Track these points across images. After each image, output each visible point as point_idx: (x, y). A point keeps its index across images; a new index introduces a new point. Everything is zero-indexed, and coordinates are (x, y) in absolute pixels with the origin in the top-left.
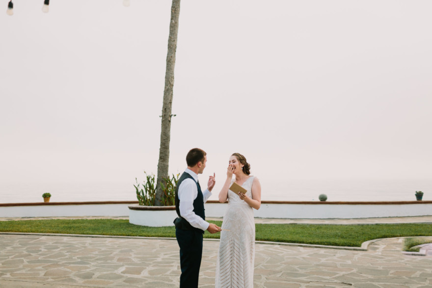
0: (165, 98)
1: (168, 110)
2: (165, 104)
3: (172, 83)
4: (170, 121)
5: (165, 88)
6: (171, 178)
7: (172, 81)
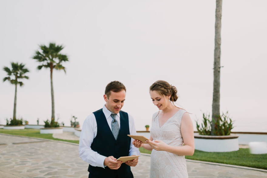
0: (216, 55)
1: (217, 64)
2: (215, 59)
3: (219, 43)
4: (219, 72)
5: (215, 47)
6: (221, 114)
7: (219, 41)
